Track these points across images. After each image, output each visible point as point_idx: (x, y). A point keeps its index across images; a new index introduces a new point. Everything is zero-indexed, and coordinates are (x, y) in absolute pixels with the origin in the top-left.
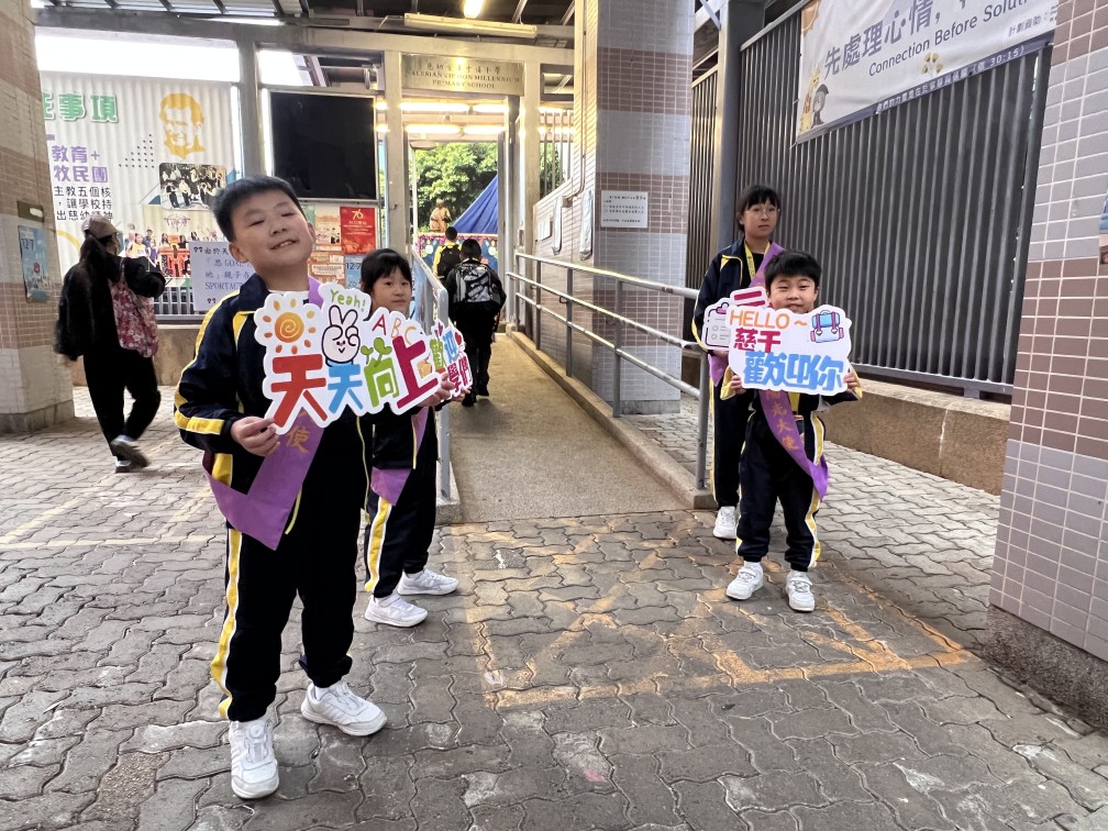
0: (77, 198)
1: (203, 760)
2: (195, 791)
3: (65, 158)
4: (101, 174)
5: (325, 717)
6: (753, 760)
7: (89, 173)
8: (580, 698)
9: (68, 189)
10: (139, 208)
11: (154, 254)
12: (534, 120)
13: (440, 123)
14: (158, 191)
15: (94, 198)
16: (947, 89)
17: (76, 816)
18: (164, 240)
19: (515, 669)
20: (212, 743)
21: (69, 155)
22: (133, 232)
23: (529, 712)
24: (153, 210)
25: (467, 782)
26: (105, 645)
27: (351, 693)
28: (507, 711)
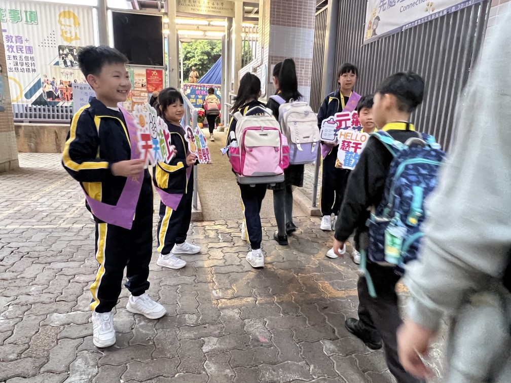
0: (19, 61)
1: (80, 330)
2: (76, 344)
3: (12, 42)
4: (30, 49)
5: (138, 310)
6: (336, 332)
7: (24, 49)
8: (257, 303)
9: (14, 57)
10: (49, 67)
11: (56, 90)
12: (239, 29)
13: (195, 30)
14: (57, 59)
15: (27, 62)
16: (436, 19)
17: (19, 355)
18: (61, 83)
19: (227, 289)
20: (84, 322)
21: (14, 40)
22: (46, 79)
23: (233, 309)
24: (55, 68)
25: (203, 341)
26: (33, 275)
27: (150, 299)
28: (223, 309)
